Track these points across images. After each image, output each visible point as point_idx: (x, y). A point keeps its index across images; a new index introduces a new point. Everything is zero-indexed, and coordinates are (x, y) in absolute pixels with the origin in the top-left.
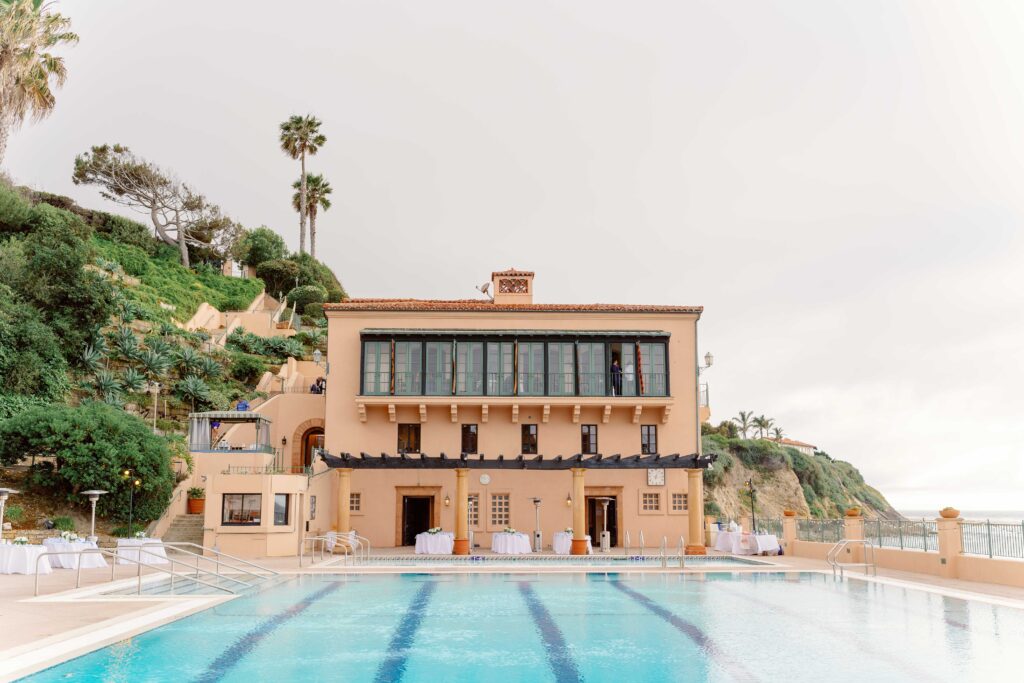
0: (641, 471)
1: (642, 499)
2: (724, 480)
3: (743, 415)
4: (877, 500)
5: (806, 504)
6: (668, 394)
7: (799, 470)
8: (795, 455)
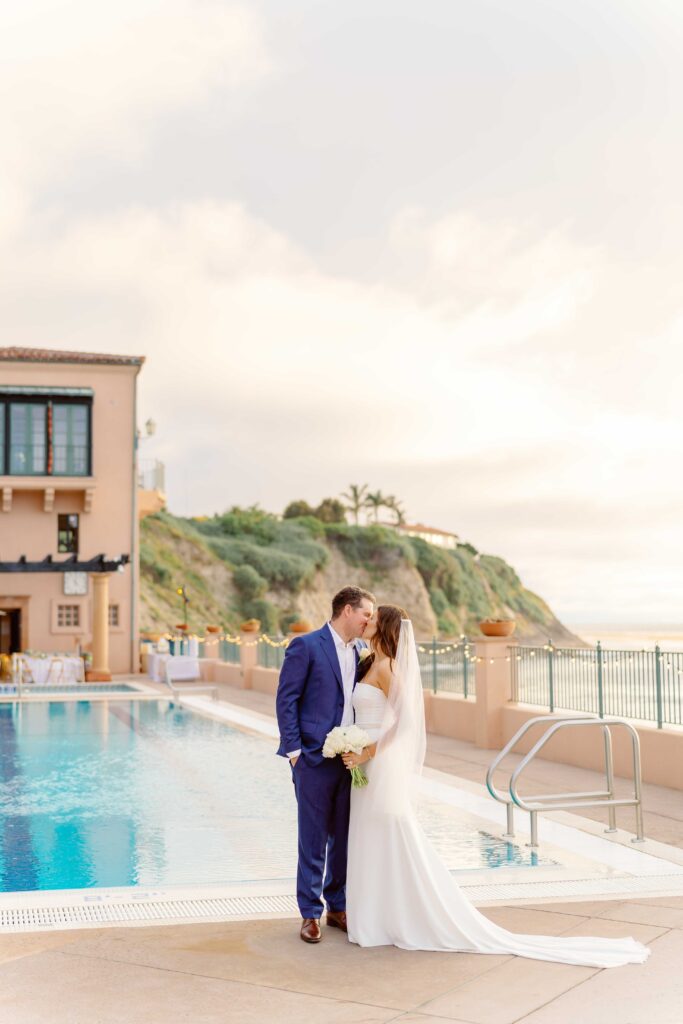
0: (54, 576)
1: (56, 612)
2: (315, 583)
3: (355, 489)
4: (537, 609)
5: (431, 615)
6: (89, 472)
7: (426, 568)
8: (421, 547)
